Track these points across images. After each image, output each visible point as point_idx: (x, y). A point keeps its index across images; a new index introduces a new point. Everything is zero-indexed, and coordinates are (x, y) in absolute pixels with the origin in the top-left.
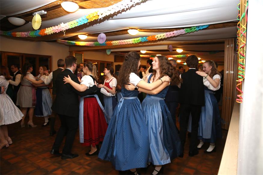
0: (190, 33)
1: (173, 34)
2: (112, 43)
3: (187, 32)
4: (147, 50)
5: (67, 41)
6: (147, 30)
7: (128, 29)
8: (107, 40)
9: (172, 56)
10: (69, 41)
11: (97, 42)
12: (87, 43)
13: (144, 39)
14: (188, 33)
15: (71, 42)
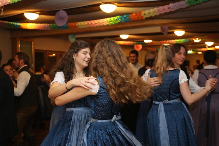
0: (195, 5)
1: (169, 8)
2: (77, 24)
3: (189, 5)
4: (129, 35)
5: (7, 22)
6: (128, 4)
7: (101, 4)
8: (69, 21)
9: (168, 41)
10: (9, 23)
11: (54, 24)
12: (39, 25)
13: (125, 18)
14: (191, 6)
15: (14, 23)
